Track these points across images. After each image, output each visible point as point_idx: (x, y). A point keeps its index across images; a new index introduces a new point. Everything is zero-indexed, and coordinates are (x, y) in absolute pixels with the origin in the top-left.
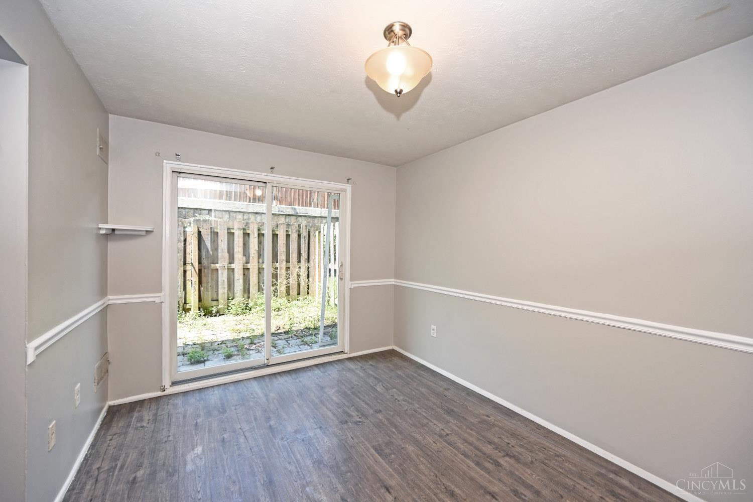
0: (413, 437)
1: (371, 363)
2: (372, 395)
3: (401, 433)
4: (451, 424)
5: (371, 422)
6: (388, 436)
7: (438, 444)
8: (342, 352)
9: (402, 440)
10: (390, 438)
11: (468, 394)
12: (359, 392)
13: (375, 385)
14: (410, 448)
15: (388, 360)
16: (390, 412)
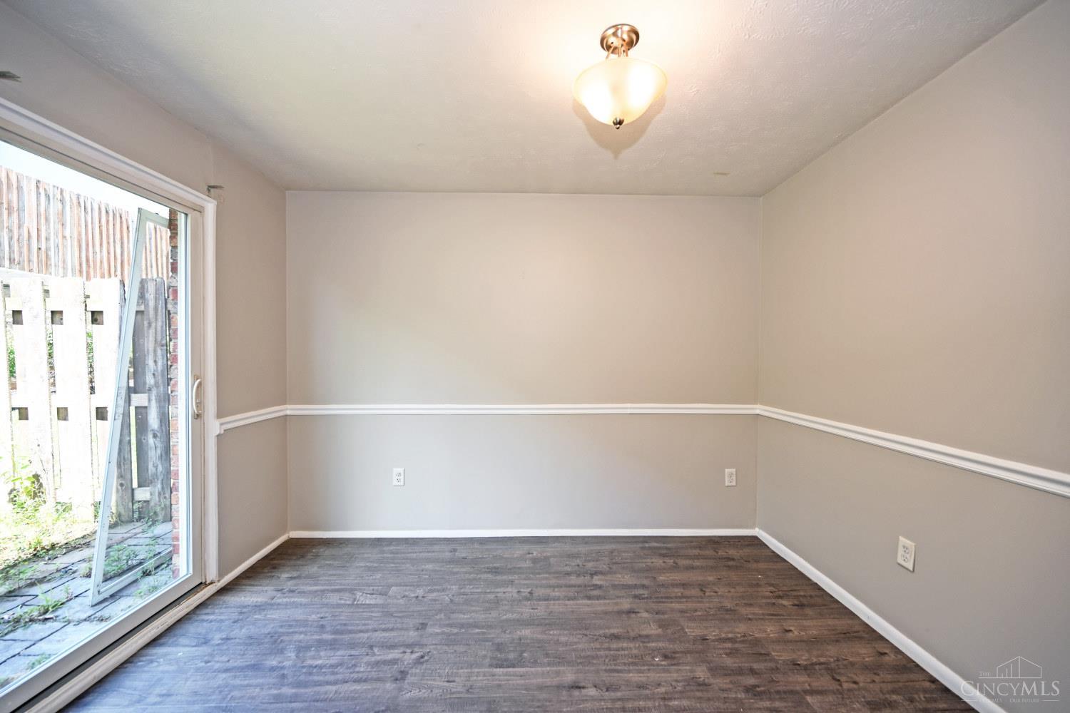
0: (507, 620)
1: (287, 575)
2: (373, 614)
3: (490, 627)
4: (516, 582)
5: (436, 644)
6: (487, 641)
7: (539, 608)
8: (201, 585)
9: (505, 632)
10: (490, 641)
11: (481, 543)
12: (345, 625)
13: (355, 600)
14: (526, 632)
15: (309, 556)
16: (438, 617)
